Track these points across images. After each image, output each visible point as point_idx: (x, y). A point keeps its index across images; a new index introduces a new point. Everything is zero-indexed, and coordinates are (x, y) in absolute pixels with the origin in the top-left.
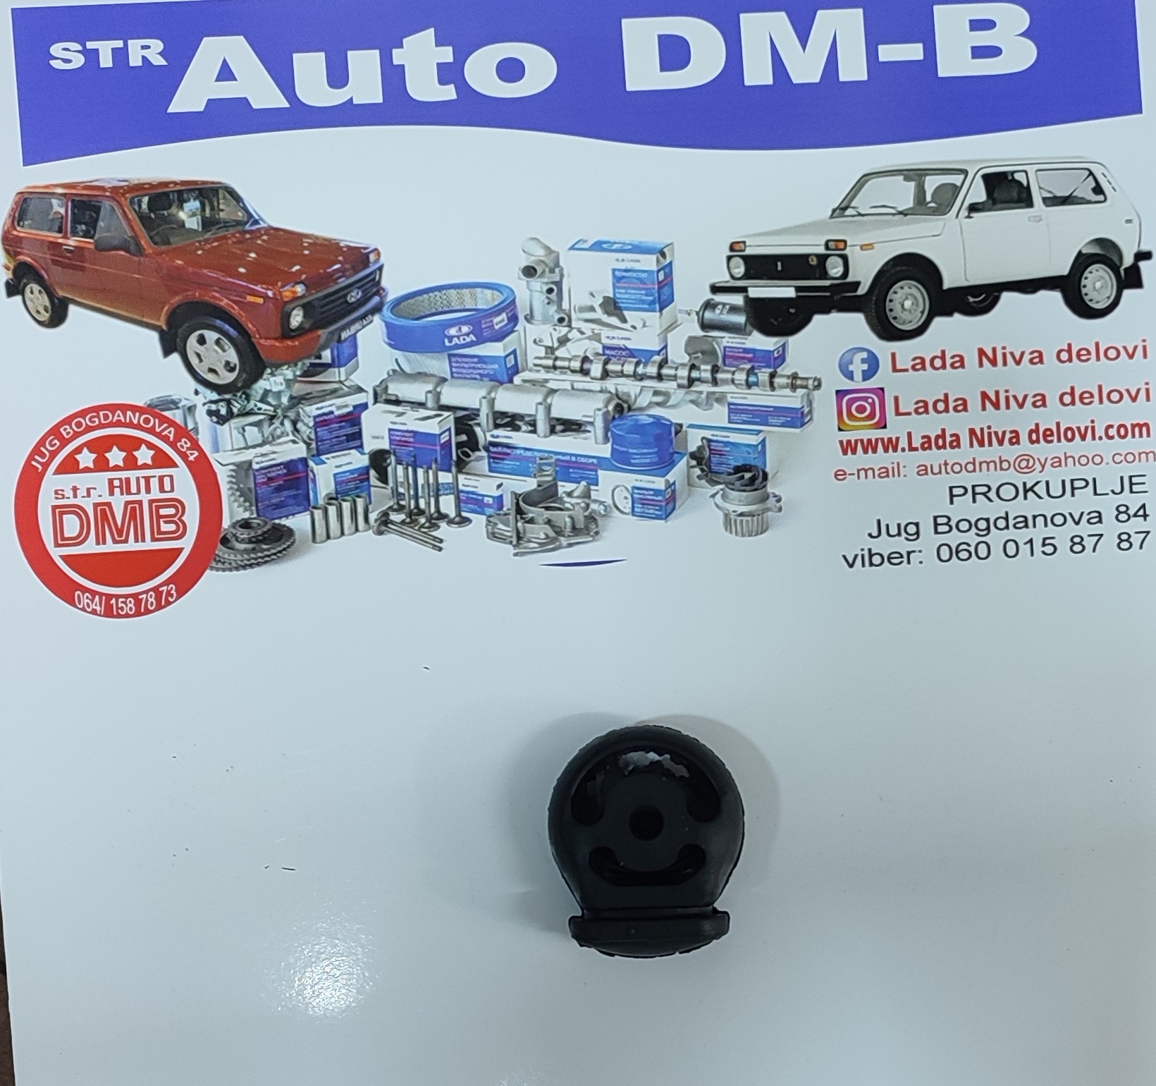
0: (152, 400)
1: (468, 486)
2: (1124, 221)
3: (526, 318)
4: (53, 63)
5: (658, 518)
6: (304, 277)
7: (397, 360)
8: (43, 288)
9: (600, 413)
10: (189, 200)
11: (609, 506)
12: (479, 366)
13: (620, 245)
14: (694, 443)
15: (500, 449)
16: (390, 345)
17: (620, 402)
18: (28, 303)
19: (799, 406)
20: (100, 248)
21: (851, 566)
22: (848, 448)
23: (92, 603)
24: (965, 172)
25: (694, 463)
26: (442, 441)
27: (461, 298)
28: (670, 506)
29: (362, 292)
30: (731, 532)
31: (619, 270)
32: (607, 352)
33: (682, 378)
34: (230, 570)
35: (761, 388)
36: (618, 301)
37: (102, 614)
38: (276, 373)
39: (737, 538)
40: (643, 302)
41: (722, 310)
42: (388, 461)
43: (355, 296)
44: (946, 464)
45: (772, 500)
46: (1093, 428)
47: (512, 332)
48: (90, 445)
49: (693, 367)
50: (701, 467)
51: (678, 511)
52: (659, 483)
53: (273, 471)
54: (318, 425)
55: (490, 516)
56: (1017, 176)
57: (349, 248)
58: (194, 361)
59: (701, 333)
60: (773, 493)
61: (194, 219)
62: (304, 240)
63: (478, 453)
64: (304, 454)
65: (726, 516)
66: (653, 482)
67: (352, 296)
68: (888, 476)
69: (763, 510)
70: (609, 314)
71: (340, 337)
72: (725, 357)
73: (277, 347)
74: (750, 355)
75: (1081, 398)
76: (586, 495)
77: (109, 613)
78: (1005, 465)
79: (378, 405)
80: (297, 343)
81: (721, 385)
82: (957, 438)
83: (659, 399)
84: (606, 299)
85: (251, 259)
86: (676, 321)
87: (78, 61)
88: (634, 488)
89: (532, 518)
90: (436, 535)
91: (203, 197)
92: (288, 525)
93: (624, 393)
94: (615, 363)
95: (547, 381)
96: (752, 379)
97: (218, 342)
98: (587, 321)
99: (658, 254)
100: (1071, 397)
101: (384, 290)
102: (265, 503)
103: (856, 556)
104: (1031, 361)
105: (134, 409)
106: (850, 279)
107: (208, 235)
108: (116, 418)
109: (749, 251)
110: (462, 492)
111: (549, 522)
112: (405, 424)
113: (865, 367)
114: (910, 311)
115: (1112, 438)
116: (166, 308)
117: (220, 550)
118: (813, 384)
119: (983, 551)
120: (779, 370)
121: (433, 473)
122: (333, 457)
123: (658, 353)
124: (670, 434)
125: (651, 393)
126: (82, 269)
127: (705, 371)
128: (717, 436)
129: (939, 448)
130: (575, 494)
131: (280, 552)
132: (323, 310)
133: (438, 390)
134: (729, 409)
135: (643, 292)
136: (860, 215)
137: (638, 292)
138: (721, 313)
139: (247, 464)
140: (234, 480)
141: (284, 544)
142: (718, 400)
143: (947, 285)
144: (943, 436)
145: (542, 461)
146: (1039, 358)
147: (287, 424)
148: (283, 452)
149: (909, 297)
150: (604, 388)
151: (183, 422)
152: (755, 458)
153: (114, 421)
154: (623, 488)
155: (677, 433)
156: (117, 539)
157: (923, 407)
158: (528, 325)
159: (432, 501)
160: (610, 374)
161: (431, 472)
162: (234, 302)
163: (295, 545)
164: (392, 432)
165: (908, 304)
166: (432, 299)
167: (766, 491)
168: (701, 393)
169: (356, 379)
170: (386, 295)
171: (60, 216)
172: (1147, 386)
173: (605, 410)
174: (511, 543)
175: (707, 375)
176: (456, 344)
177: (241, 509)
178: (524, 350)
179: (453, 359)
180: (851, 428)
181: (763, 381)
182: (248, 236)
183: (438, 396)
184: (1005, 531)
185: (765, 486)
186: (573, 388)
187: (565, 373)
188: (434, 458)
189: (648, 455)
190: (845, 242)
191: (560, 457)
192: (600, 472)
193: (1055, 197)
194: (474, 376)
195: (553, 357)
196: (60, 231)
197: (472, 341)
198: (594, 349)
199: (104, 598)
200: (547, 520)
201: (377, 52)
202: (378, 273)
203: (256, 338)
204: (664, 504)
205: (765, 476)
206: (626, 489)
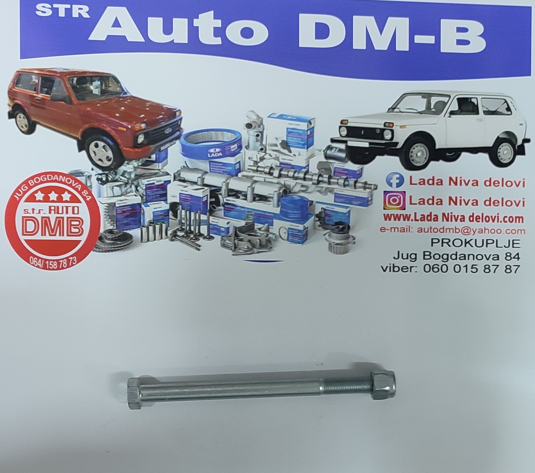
0: (71, 171)
1: (214, 222)
2: (519, 125)
3: (246, 147)
4: (37, 12)
5: (299, 243)
6: (145, 120)
7: (185, 162)
8: (25, 116)
9: (276, 193)
10: (95, 81)
11: (277, 236)
12: (223, 167)
13: (291, 117)
14: (318, 210)
15: (229, 206)
16: (183, 154)
17: (286, 189)
18: (18, 122)
19: (366, 197)
20: (53, 99)
21: (385, 271)
22: (387, 217)
23: (38, 262)
24: (449, 96)
25: (317, 219)
26: (204, 201)
27: (217, 135)
28: (305, 238)
29: (172, 129)
30: (331, 252)
31: (290, 129)
32: (282, 165)
33: (315, 180)
34: (102, 252)
35: (350, 187)
36: (289, 143)
37: (42, 267)
38: (130, 163)
39: (334, 254)
40: (299, 144)
41: (335, 151)
42: (178, 208)
43: (168, 131)
44: (431, 228)
45: (351, 239)
46: (498, 217)
47: (239, 153)
48: (42, 190)
49: (320, 175)
50: (320, 221)
51: (309, 240)
52: (301, 227)
53: (125, 208)
54: (147, 188)
55: (223, 237)
56: (473, 100)
57: (167, 108)
58: (92, 155)
59: (325, 160)
60: (352, 236)
61: (97, 90)
62: (147, 103)
63: (219, 207)
64: (140, 202)
65: (330, 244)
66: (298, 226)
67: (167, 131)
68: (404, 231)
69: (347, 243)
70: (284, 148)
71: (160, 149)
72: (335, 172)
73: (131, 151)
74: (346, 172)
75: (494, 203)
76: (267, 230)
77: (45, 268)
78: (457, 231)
79: (175, 181)
80: (140, 150)
81: (332, 185)
82: (436, 216)
83: (304, 189)
84: (283, 141)
85: (122, 110)
86: (313, 154)
87: (49, 13)
88: (289, 228)
89: (242, 239)
90: (198, 244)
91: (102, 80)
92: (130, 233)
93: (287, 185)
94: (284, 171)
95: (253, 177)
96: (346, 183)
97: (104, 147)
98: (274, 150)
99: (308, 123)
100: (489, 202)
101: (182, 129)
102: (120, 223)
103: (387, 267)
104: (473, 184)
105: (63, 175)
106: (394, 141)
107: (103, 98)
108: (54, 178)
109: (349, 125)
110: (211, 224)
111: (249, 241)
112: (187, 191)
113: (398, 181)
114: (420, 157)
115: (506, 222)
116: (81, 130)
117: (98, 243)
118: (374, 187)
119: (444, 270)
120: (359, 180)
121: (198, 215)
122: (153, 204)
123: (305, 168)
124: (307, 205)
125: (300, 186)
126: (44, 108)
127: (325, 178)
128: (329, 207)
129: (428, 220)
130: (262, 229)
131: (125, 245)
132: (153, 136)
133: (204, 177)
134: (335, 196)
135: (300, 139)
136: (400, 112)
137: (298, 139)
138: (335, 152)
139: (113, 204)
140: (107, 211)
141: (128, 242)
142: (330, 191)
143: (437, 147)
144: (430, 215)
145: (248, 213)
146: (476, 183)
147: (133, 187)
148: (131, 200)
149: (420, 151)
150: (279, 182)
151: (85, 182)
152: (345, 219)
153: (54, 179)
154: (284, 228)
155: (310, 205)
156: (51, 234)
157: (422, 202)
158: (246, 151)
159: (197, 227)
160: (282, 176)
161: (197, 214)
162: (113, 129)
163: (133, 243)
164: (181, 195)
165: (419, 154)
166: (203, 135)
167: (349, 234)
168: (323, 187)
169: (166, 169)
170: (182, 132)
171: (35, 83)
172: (523, 200)
173: (279, 192)
174: (231, 249)
175: (326, 180)
176: (213, 157)
177: (109, 225)
178: (244, 162)
179: (211, 163)
180: (390, 209)
181: (351, 184)
182: (121, 99)
183: (203, 179)
184: (455, 260)
185: (348, 232)
186: (265, 181)
187: (262, 174)
188: (199, 208)
189: (297, 214)
190: (393, 124)
191: (256, 212)
192: (274, 220)
193: (489, 111)
194: (220, 172)
195: (257, 166)
196: (35, 90)
197: (221, 156)
198: (275, 164)
199: (43, 260)
200: (248, 240)
201: (186, 20)
202: (180, 121)
203: (121, 146)
204: (302, 237)
205: (349, 227)
206: (286, 229)
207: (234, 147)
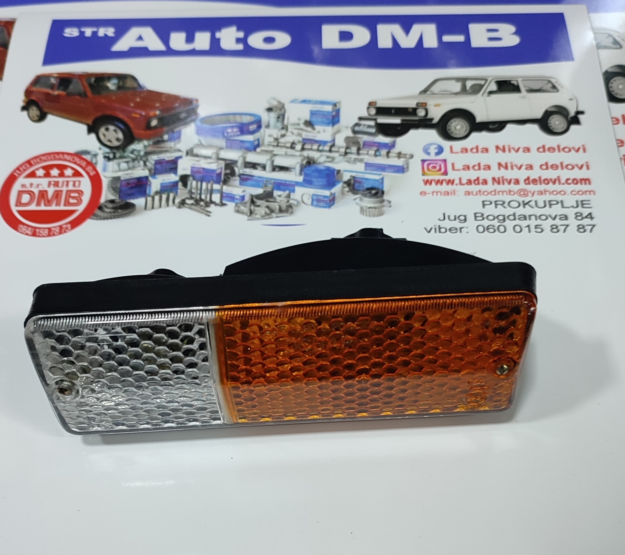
1: (227, 190)
2: (568, 99)
3: (266, 127)
4: (64, 35)
5: (325, 207)
6: (160, 108)
7: (199, 140)
8: (38, 108)
9: (299, 164)
10: (113, 80)
11: (300, 201)
12: (241, 144)
13: (315, 102)
14: (346, 177)
15: (246, 177)
16: (197, 134)
17: (309, 160)
18: (30, 113)
19: (401, 165)
21: (429, 232)
22: (427, 182)
23: (27, 230)
24: (485, 80)
25: (345, 185)
26: (217, 172)
27: (234, 118)
28: (332, 203)
29: (187, 114)
30: (363, 215)
31: (314, 111)
32: (305, 141)
33: (342, 152)
34: (100, 220)
35: (382, 157)
36: (312, 121)
37: (31, 235)
38: (140, 142)
39: (366, 217)
40: (324, 123)
42: (189, 179)
43: (183, 115)
44: (480, 191)
45: (386, 203)
46: (559, 179)
47: (258, 131)
49: (347, 148)
50: (349, 187)
51: (336, 204)
52: (327, 193)
53: (130, 182)
54: (156, 163)
55: (237, 203)
56: (513, 82)
57: (184, 98)
58: (101, 137)
59: (352, 136)
60: (387, 199)
61: (114, 86)
63: (234, 178)
64: (147, 175)
65: (361, 208)
66: (323, 192)
68: (448, 195)
69: (382, 206)
70: (307, 126)
71: (173, 131)
72: (364, 144)
73: (143, 133)
74: (377, 144)
75: (552, 167)
76: (289, 196)
77: (34, 235)
78: (512, 193)
79: (188, 157)
80: (152, 132)
81: (361, 155)
82: (485, 181)
83: (330, 160)
84: (306, 121)
85: (137, 101)
86: (340, 131)
87: (76, 34)
88: (313, 195)
89: (259, 205)
90: (208, 210)
91: (120, 79)
92: (133, 202)
93: (311, 157)
94: (308, 145)
95: (273, 151)
96: (378, 153)
98: (296, 129)
99: (333, 105)
100: (546, 166)
101: (198, 114)
102: (124, 193)
104: (524, 151)
105: (68, 154)
106: (429, 116)
107: (119, 92)
108: (59, 157)
109: (378, 106)
110: (224, 193)
111: (268, 207)
112: (200, 165)
113: (436, 151)
114: (459, 130)
115: (570, 184)
116: (93, 117)
117: (97, 211)
118: (409, 156)
119: (502, 229)
120: (391, 150)
121: (211, 185)
122: (162, 176)
123: (330, 142)
124: (334, 173)
125: (326, 157)
126: (58, 102)
127: (354, 149)
128: (358, 175)
129: (476, 184)
130: (283, 196)
131: (127, 214)
133: (219, 152)
134: (365, 165)
135: (324, 119)
136: (433, 94)
137: (322, 119)
138: (363, 128)
139: (118, 178)
140: (110, 184)
141: (130, 210)
142: (360, 161)
143: (478, 121)
144: (478, 179)
145: (267, 183)
146: (527, 150)
147: (142, 163)
149: (459, 124)
150: (302, 155)
151: (90, 160)
154: (307, 195)
155: (337, 173)
156: (47, 204)
157: (467, 168)
158: (266, 129)
159: (209, 195)
160: (305, 149)
161: (209, 184)
163: (135, 211)
164: (193, 168)
165: (458, 127)
167: (383, 198)
168: (351, 158)
169: (179, 146)
170: (198, 116)
171: (53, 84)
172: (587, 163)
173: (301, 163)
174: (247, 215)
175: (355, 151)
176: (230, 136)
177: (112, 195)
178: (263, 139)
179: (228, 141)
180: (429, 175)
181: (383, 154)
182: (138, 93)
183: (218, 154)
185: (382, 196)
186: (286, 154)
187: (282, 148)
188: (212, 179)
189: (323, 181)
190: (426, 104)
191: (276, 181)
192: (296, 188)
193: (532, 89)
194: (237, 147)
195: (277, 142)
196: (52, 89)
197: (238, 134)
198: (298, 139)
199: (34, 229)
200: (266, 206)
201: (209, 33)
202: (196, 108)
203: (133, 130)
204: (328, 202)
205: (383, 192)
206: (309, 195)
207: (252, 127)
